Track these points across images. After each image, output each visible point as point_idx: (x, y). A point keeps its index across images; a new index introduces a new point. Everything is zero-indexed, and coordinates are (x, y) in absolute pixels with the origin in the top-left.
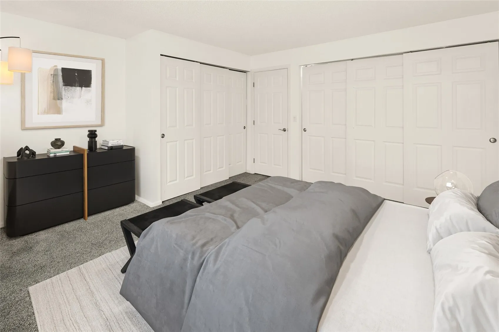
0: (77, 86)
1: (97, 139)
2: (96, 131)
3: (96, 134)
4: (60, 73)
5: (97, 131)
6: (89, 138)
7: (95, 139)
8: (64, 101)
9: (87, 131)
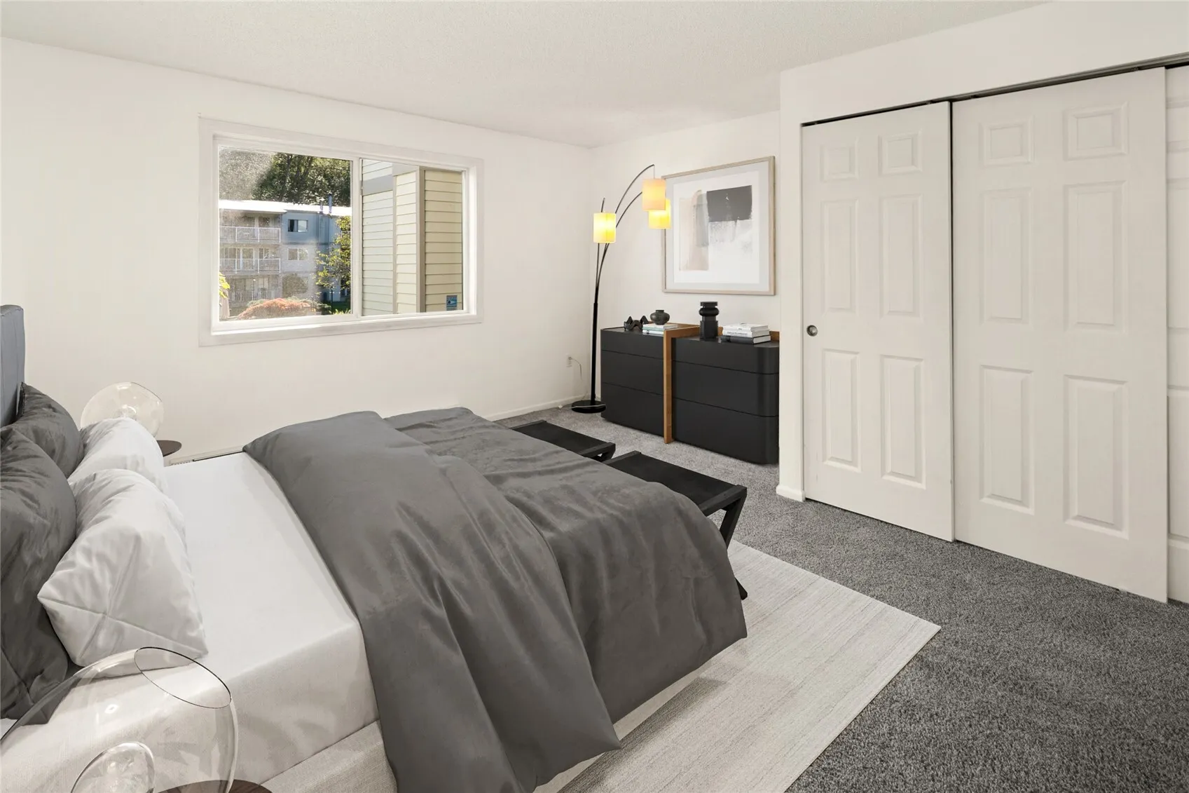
0: (729, 220)
1: (718, 318)
2: (716, 304)
3: (717, 309)
4: (705, 202)
5: (718, 304)
6: (701, 317)
7: (715, 318)
8: (711, 248)
9: (700, 304)
